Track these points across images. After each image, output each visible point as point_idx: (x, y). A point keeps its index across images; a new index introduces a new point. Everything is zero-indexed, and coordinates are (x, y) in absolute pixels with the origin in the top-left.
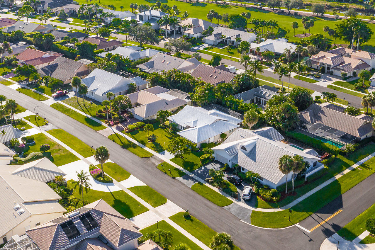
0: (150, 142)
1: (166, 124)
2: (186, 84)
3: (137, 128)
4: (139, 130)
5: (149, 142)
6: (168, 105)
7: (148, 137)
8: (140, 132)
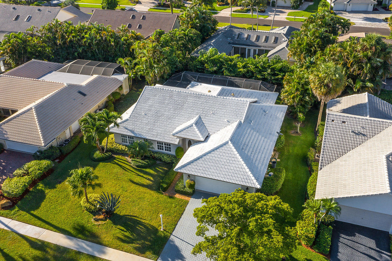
0: (101, 220)
1: (109, 146)
2: (97, 44)
3: (34, 183)
4: (40, 186)
5: (97, 220)
6: (86, 97)
7: (88, 205)
8: (50, 193)
